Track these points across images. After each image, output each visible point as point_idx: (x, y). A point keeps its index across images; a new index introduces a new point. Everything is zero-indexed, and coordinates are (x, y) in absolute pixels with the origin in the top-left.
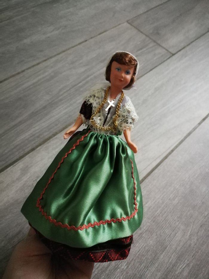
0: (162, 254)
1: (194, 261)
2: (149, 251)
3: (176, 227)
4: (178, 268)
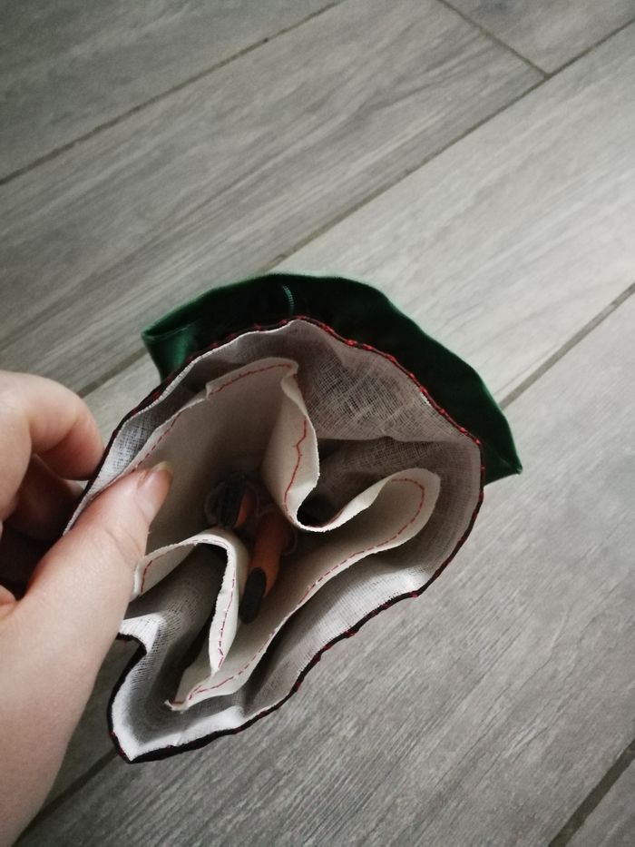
0: (465, 698)
1: (561, 723)
2: (428, 687)
3: (515, 621)
4: (510, 741)
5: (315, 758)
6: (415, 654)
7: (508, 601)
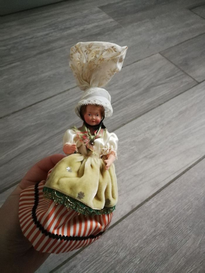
4: (185, 271)
5: (127, 268)
6: (158, 241)
7: (186, 229)
